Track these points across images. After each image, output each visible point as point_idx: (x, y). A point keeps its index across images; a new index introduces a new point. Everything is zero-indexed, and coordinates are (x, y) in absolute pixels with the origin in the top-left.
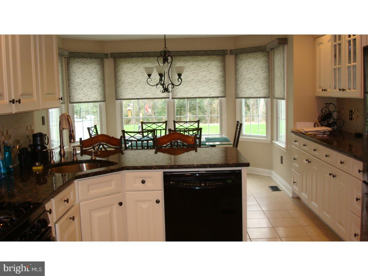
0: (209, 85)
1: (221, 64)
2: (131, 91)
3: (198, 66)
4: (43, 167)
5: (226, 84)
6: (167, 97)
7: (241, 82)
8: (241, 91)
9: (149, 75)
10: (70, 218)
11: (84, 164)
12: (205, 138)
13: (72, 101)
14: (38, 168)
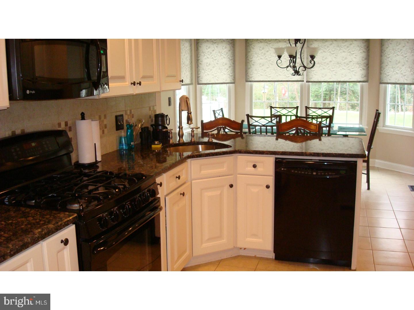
0: (349, 68)
1: (364, 44)
2: (262, 72)
3: (338, 46)
4: (162, 146)
5: (369, 67)
6: (301, 80)
7: (387, 65)
8: (386, 76)
9: (280, 57)
10: (181, 193)
11: (200, 146)
12: (339, 127)
13: (200, 82)
14: (157, 146)
